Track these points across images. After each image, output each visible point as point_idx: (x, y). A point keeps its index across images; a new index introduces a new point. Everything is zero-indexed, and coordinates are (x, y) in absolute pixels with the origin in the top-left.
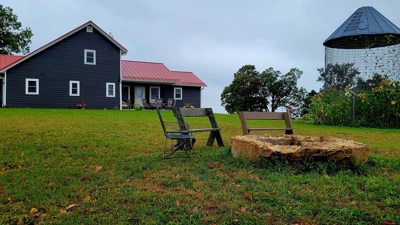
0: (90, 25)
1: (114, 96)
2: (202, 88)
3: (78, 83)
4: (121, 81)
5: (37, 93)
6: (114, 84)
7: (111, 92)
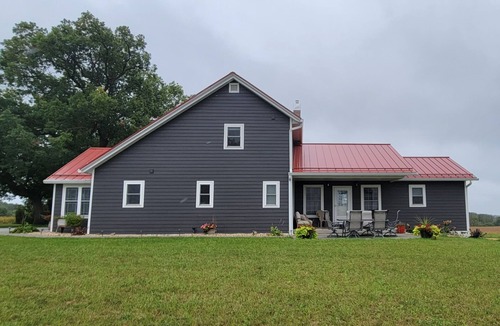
0: (234, 81)
1: (278, 206)
2: (467, 183)
3: (211, 184)
4: (290, 177)
5: (141, 205)
6: (277, 184)
7: (271, 198)
